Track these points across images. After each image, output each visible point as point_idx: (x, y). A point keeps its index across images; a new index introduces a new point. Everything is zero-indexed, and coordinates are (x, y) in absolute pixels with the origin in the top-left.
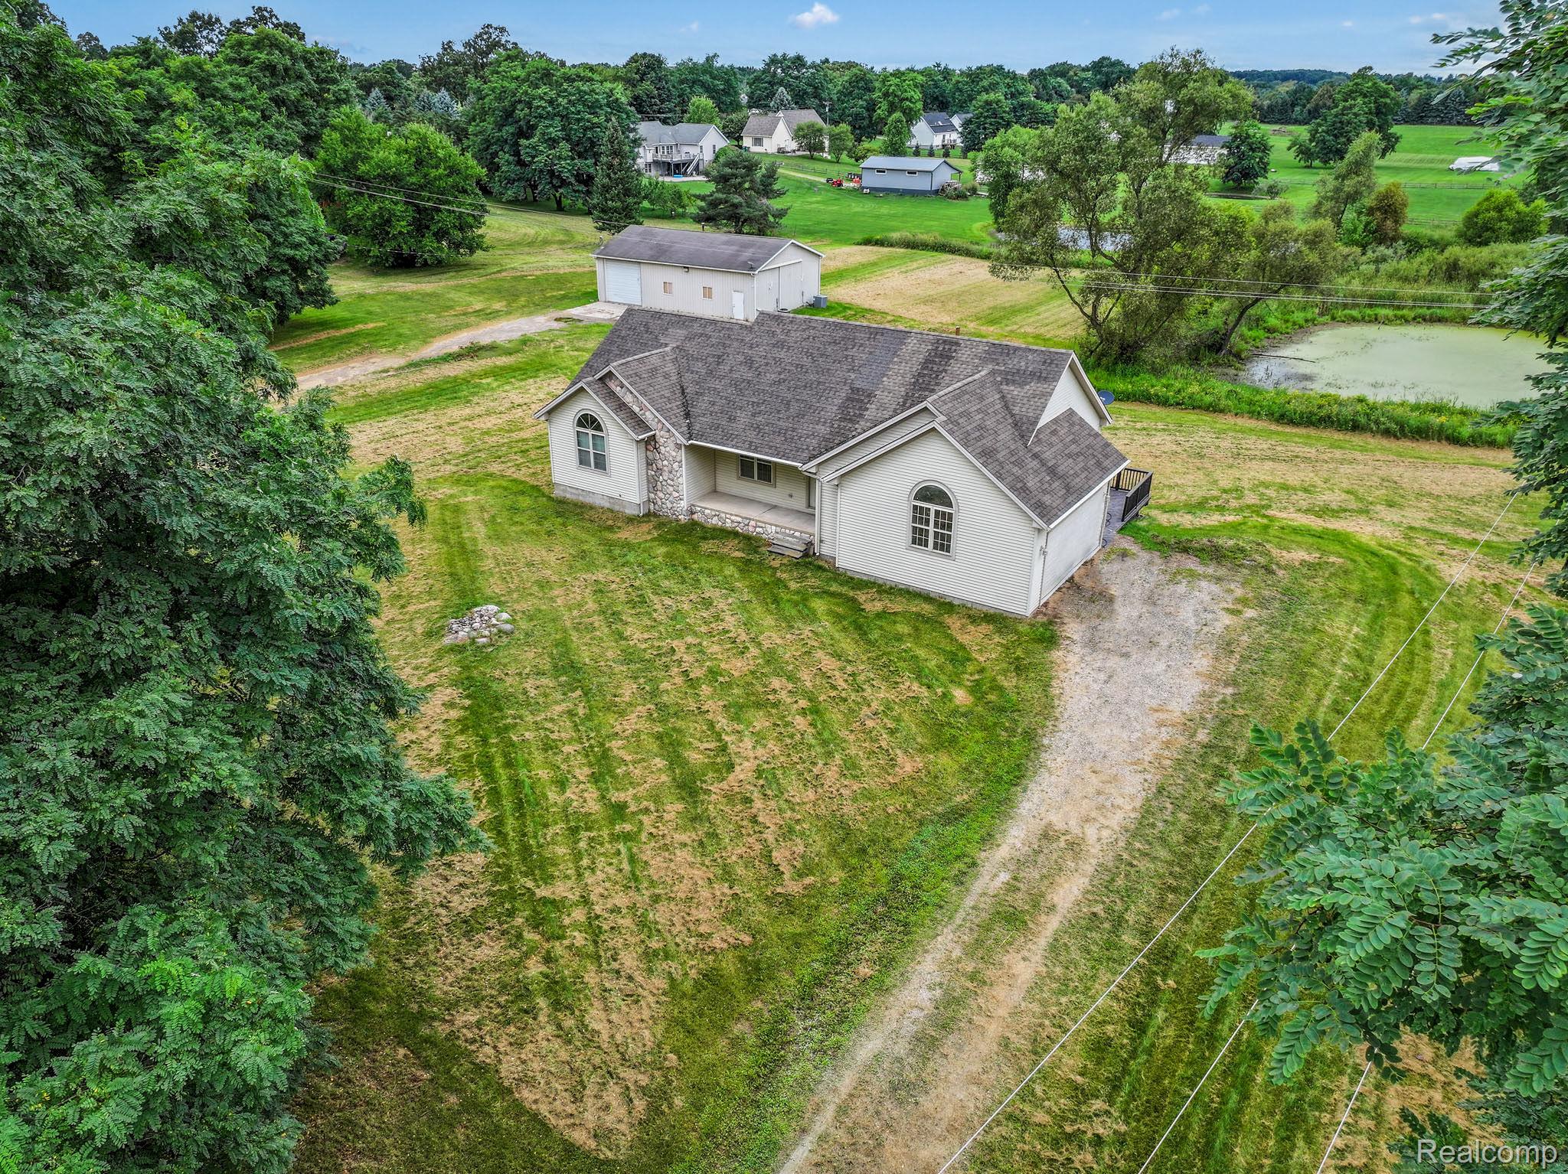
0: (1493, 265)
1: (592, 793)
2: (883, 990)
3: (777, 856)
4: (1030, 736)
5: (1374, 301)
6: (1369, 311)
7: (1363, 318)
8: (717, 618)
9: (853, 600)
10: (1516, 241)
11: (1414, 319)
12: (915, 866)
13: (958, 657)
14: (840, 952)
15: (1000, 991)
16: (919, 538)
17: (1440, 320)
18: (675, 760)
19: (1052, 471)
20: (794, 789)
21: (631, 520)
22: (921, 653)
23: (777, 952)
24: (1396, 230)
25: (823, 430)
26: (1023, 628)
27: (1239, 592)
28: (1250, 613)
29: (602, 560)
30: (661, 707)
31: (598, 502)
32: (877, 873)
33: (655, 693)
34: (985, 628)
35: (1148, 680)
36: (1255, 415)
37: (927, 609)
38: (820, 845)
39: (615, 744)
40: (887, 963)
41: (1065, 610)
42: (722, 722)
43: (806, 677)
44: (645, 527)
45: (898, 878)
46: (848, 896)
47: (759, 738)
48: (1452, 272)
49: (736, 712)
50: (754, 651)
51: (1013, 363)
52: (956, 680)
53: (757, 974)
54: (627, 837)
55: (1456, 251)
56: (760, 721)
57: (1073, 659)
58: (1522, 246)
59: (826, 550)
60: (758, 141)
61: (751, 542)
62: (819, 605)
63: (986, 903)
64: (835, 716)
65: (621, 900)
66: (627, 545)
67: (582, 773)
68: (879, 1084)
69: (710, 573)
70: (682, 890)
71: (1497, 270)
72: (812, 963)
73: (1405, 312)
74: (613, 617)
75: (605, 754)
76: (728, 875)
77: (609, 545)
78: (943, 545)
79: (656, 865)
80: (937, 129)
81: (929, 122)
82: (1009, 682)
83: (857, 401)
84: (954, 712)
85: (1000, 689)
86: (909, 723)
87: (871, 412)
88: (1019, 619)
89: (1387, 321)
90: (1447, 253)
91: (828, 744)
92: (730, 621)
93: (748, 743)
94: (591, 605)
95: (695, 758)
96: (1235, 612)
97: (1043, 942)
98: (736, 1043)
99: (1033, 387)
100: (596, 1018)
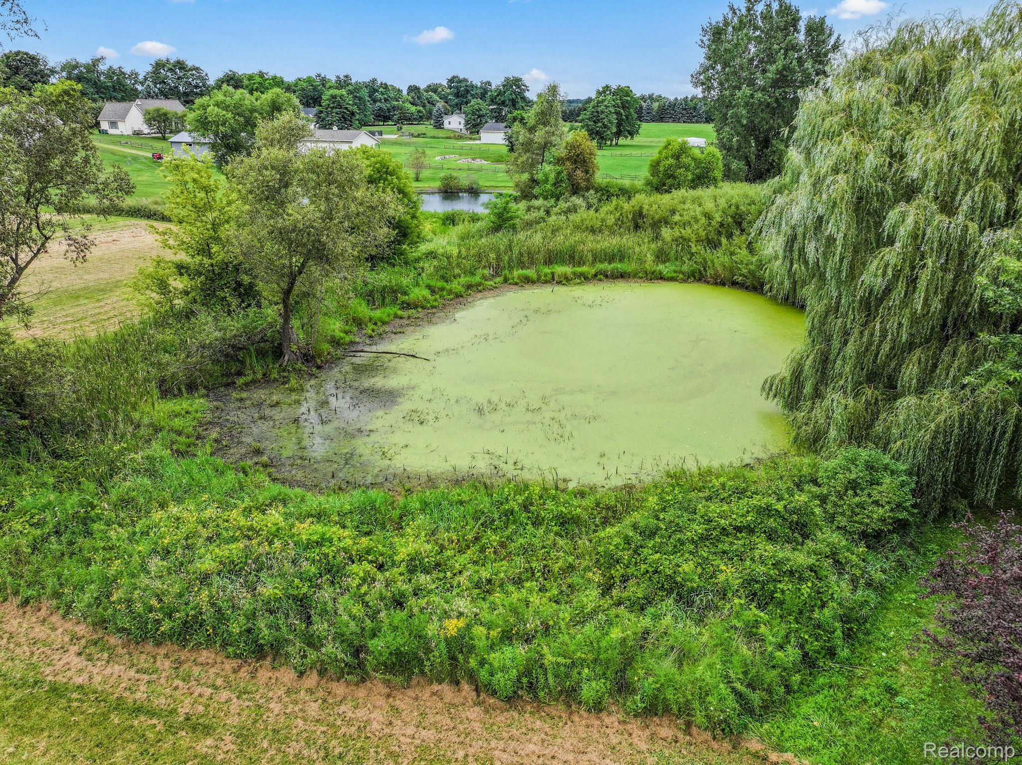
0: (673, 212)
5: (551, 258)
6: (547, 270)
7: (539, 277)
10: (694, 188)
11: (596, 275)
17: (622, 276)
24: (588, 180)
48: (638, 221)
55: (641, 199)
58: (699, 192)
60: (113, 124)
71: (677, 218)
73: (584, 269)
89: (565, 281)
90: (633, 201)
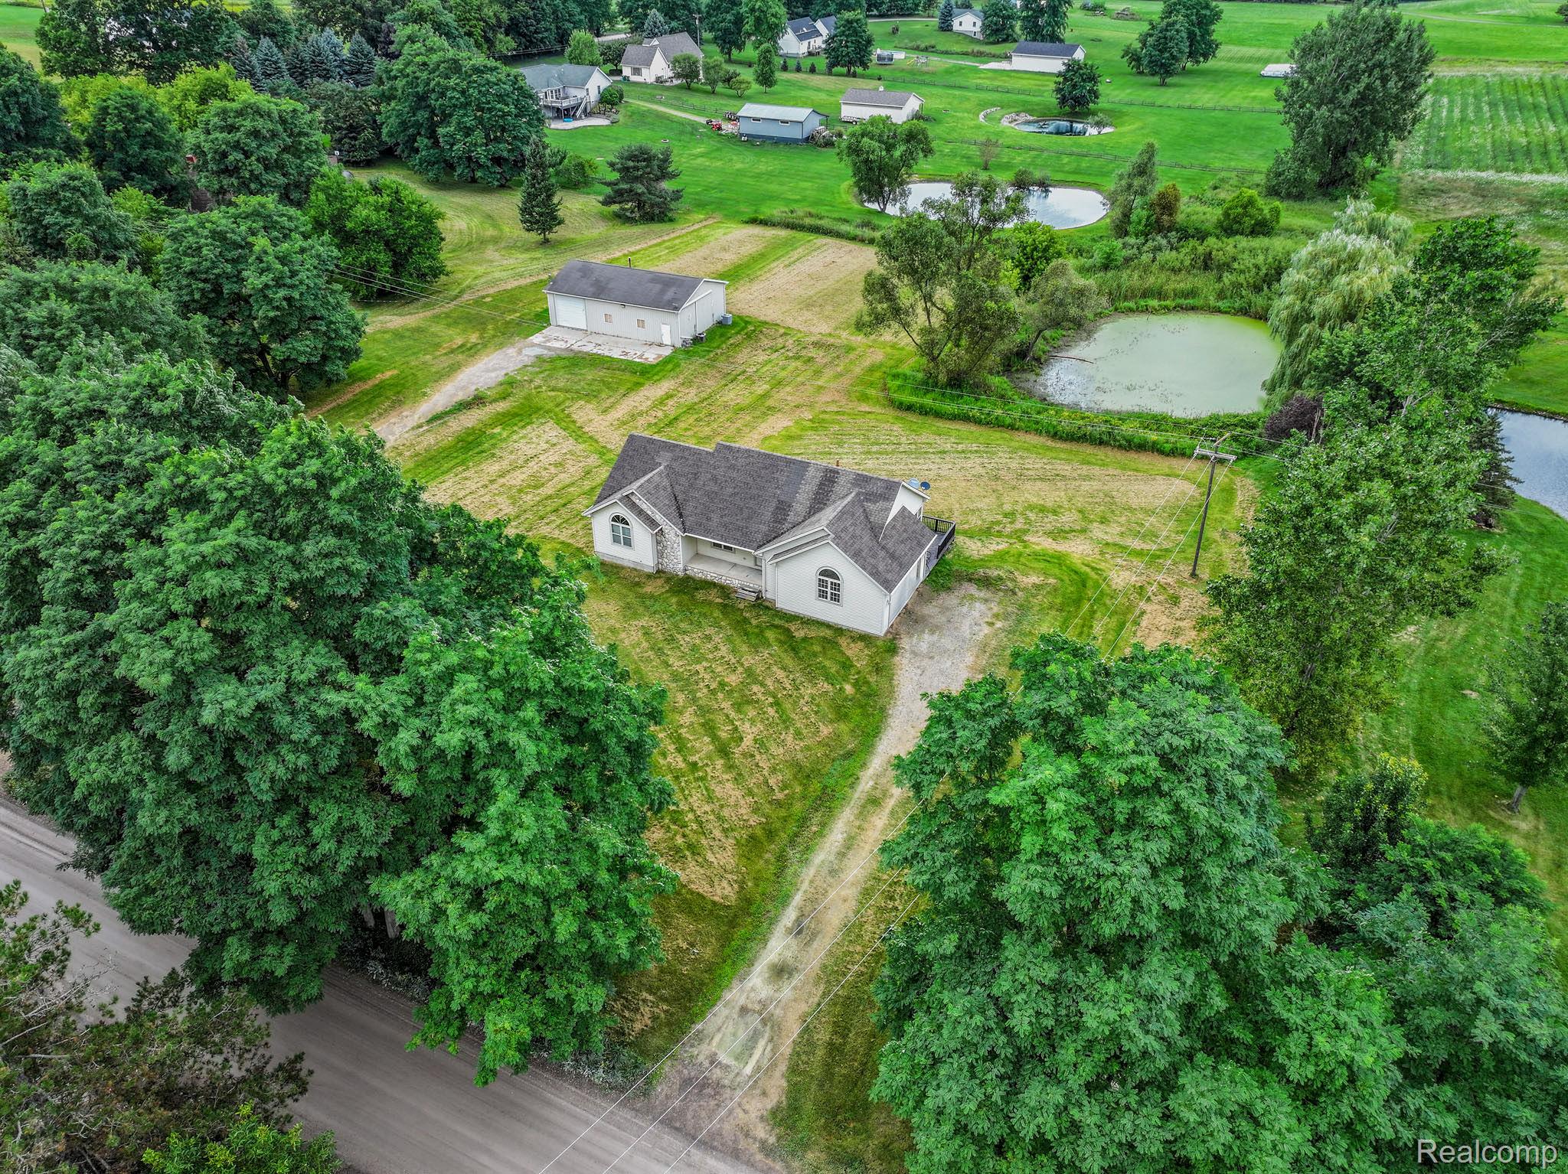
0: (1234, 259)
1: (680, 759)
2: (822, 836)
3: (771, 782)
4: (883, 709)
6: (1143, 303)
7: (1138, 308)
8: (716, 648)
9: (788, 630)
10: (1253, 237)
11: (1175, 308)
12: (832, 781)
13: (846, 665)
14: (803, 822)
15: (870, 833)
16: (822, 594)
17: (1193, 308)
18: (715, 738)
19: (892, 556)
20: (774, 749)
21: (649, 576)
22: (827, 663)
23: (778, 825)
24: (1171, 221)
25: (764, 528)
26: (879, 643)
27: (996, 609)
28: (999, 624)
29: (641, 610)
30: (700, 707)
31: (626, 564)
32: (816, 786)
33: (694, 700)
34: (860, 644)
35: (942, 672)
36: (1039, 432)
37: (828, 633)
38: (788, 775)
39: (683, 731)
40: (823, 825)
41: (902, 629)
42: (733, 714)
43: (769, 682)
44: (660, 582)
45: (825, 787)
46: (804, 797)
47: (752, 721)
48: (1207, 262)
49: (738, 707)
50: (740, 669)
51: (870, 488)
52: (845, 679)
53: (771, 834)
54: (702, 779)
55: (1212, 242)
56: (752, 713)
57: (905, 661)
58: (1256, 242)
59: (769, 596)
60: (637, 71)
61: (725, 591)
62: (770, 635)
63: (864, 796)
64: (787, 706)
65: (707, 808)
66: (652, 596)
67: (672, 748)
68: (824, 871)
69: (705, 616)
70: (732, 801)
71: (1235, 265)
72: (792, 828)
73: (1168, 303)
74: (660, 651)
75: (679, 736)
76: (750, 793)
77: (642, 597)
78: (836, 598)
79: (718, 791)
80: (802, 38)
81: (795, 31)
82: (873, 679)
83: (783, 508)
84: (846, 699)
85: (867, 683)
86: (825, 708)
87: (792, 518)
88: (877, 638)
89: (1154, 311)
90: (1206, 244)
91: (786, 722)
92: (724, 650)
93: (747, 725)
94: (645, 644)
95: (723, 735)
96: (991, 624)
97: (887, 811)
98: (767, 861)
99: (880, 504)
100: (710, 857)
